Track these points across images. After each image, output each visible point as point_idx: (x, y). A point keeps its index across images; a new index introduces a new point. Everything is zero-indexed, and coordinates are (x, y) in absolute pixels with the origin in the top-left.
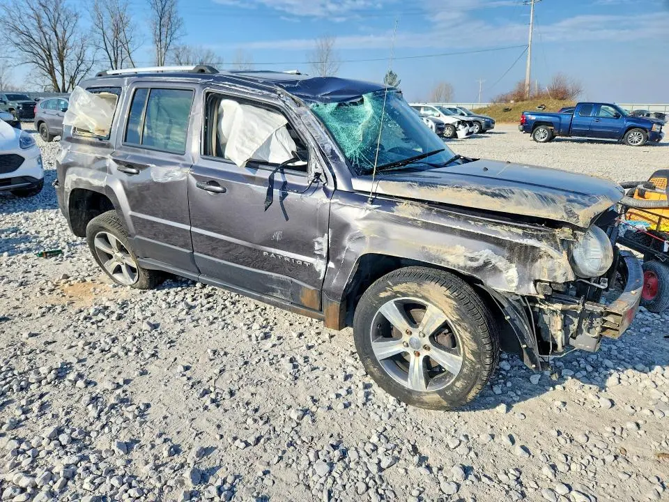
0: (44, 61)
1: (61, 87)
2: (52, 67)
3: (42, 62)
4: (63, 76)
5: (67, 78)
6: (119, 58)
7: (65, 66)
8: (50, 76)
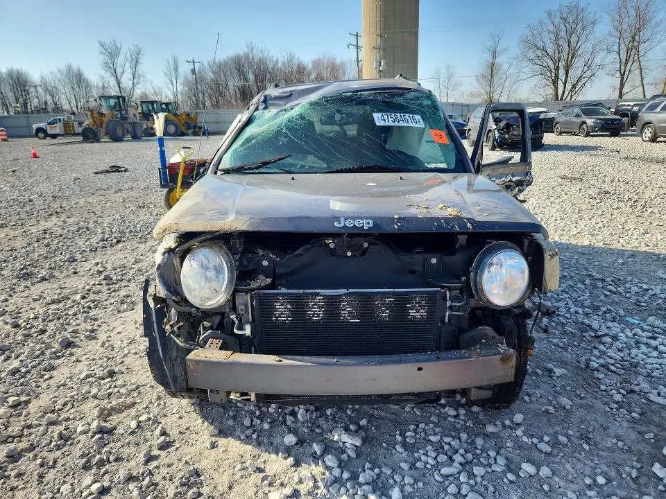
0: (551, 72)
1: (560, 97)
2: (557, 76)
3: (549, 74)
4: (565, 84)
5: (569, 87)
6: (631, 60)
7: (570, 74)
8: (552, 86)
